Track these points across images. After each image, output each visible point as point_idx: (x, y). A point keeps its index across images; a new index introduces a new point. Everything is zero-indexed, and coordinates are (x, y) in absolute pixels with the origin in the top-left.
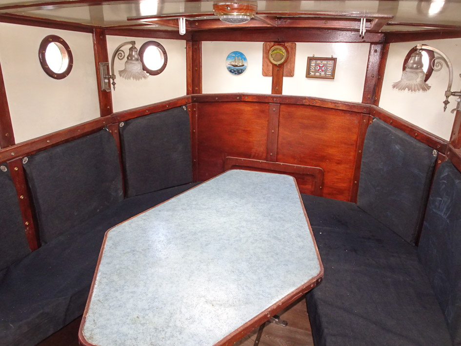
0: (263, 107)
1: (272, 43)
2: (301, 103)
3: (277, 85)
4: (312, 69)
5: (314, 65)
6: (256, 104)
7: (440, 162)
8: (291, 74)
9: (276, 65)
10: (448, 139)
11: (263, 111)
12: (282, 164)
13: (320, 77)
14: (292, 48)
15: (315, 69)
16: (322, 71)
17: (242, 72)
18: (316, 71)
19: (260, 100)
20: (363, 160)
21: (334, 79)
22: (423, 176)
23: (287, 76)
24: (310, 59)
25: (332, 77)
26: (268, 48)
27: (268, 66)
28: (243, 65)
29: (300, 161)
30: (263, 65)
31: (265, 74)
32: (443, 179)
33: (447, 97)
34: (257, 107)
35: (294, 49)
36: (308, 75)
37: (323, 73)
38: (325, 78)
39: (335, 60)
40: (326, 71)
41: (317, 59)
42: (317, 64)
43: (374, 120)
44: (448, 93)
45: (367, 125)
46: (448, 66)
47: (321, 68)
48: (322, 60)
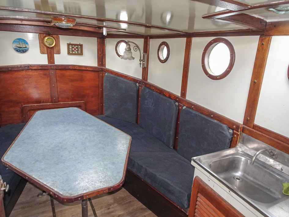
0: (45, 72)
1: (45, 35)
2: (68, 68)
3: (51, 59)
4: (70, 50)
5: (71, 47)
6: (40, 71)
7: (140, 88)
8: (59, 52)
9: (49, 47)
10: (141, 79)
11: (45, 75)
12: (62, 103)
13: (75, 54)
14: (57, 38)
15: (72, 50)
16: (76, 51)
17: (26, 52)
18: (73, 51)
19: (42, 68)
20: (104, 93)
21: (83, 55)
22: (135, 94)
23: (56, 54)
24: (69, 45)
25: (81, 54)
26: (42, 37)
27: (43, 47)
28: (26, 47)
29: (72, 100)
30: (40, 47)
31: (42, 53)
32: (147, 93)
33: (140, 62)
34: (41, 72)
35: (58, 38)
36: (69, 53)
37: (76, 52)
38: (78, 54)
39: (81, 46)
40: (78, 51)
41: (72, 45)
42: (73, 48)
43: (106, 74)
44: (140, 60)
45: (102, 77)
46: (139, 49)
47: (75, 49)
48: (75, 45)
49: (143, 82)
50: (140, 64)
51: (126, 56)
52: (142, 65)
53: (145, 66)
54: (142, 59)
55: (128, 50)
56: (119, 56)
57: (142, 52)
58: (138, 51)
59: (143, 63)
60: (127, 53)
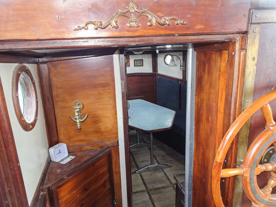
2: (135, 75)
4: (136, 63)
7: (181, 84)
8: (129, 66)
10: (182, 78)
13: (139, 66)
18: (137, 64)
20: (157, 90)
22: (178, 89)
23: (128, 67)
24: (135, 61)
25: (142, 65)
29: (137, 95)
35: (129, 57)
36: (135, 66)
37: (139, 64)
39: (142, 60)
40: (140, 64)
41: (137, 60)
42: (137, 62)
43: (158, 77)
44: (181, 66)
45: (156, 79)
46: (180, 59)
47: (138, 63)
48: (138, 60)
49: (183, 81)
50: (181, 69)
51: (171, 65)
52: (182, 69)
53: (184, 70)
54: (182, 65)
55: (172, 61)
56: (167, 64)
57: (182, 60)
58: (179, 60)
59: (183, 68)
60: (172, 62)
